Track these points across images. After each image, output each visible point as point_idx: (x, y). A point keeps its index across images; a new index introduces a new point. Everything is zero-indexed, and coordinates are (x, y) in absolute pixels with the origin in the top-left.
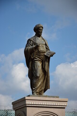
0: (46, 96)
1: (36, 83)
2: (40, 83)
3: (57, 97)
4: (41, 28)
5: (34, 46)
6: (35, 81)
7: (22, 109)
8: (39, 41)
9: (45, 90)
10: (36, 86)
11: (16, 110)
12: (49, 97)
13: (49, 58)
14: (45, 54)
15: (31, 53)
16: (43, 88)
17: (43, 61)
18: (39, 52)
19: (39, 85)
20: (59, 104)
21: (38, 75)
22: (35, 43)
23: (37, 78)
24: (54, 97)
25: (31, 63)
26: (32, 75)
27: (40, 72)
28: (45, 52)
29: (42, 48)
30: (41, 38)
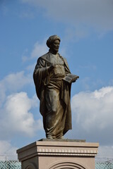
0: (67, 141)
1: (51, 121)
2: (57, 121)
3: (82, 141)
4: (57, 41)
5: (48, 68)
6: (50, 118)
7: (31, 160)
8: (54, 59)
9: (65, 132)
10: (52, 125)
11: (22, 162)
12: (71, 141)
13: (69, 85)
14: (64, 79)
15: (43, 78)
16: (62, 129)
17: (61, 88)
18: (55, 76)
19: (55, 124)
20: (86, 150)
21: (54, 110)
22: (48, 64)
23: (53, 113)
24: (78, 141)
25: (43, 92)
26: (46, 110)
27: (56, 106)
28: (63, 76)
29: (59, 71)
30: (57, 55)
